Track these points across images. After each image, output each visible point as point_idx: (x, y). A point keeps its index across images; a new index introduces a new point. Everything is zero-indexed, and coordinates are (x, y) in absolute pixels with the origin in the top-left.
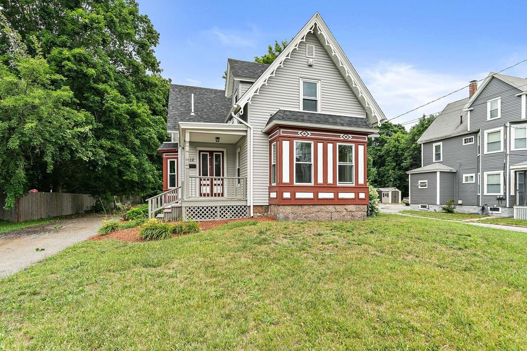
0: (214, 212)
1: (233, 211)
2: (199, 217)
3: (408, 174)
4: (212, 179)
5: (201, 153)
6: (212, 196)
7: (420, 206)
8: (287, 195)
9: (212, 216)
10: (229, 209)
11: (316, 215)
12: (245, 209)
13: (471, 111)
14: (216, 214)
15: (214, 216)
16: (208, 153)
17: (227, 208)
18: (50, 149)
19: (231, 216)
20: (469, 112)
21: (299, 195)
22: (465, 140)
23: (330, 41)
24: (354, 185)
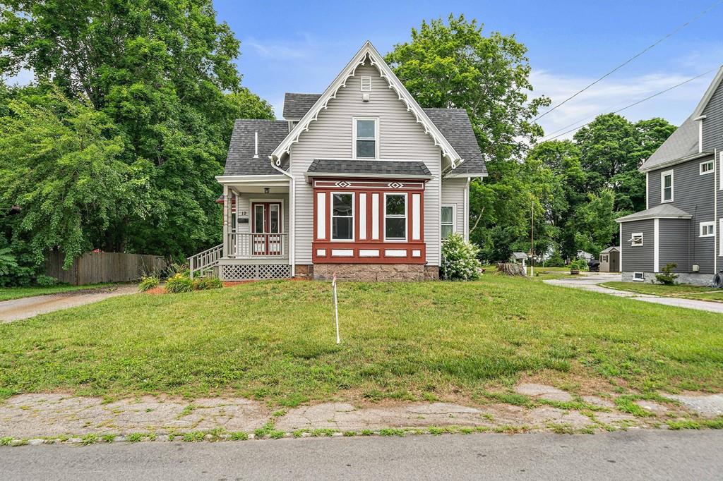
0: (252, 271)
1: (273, 271)
2: (241, 276)
3: (618, 224)
4: (267, 236)
5: (255, 205)
6: (267, 254)
7: (634, 274)
8: (321, 253)
9: (250, 276)
10: (269, 269)
11: (357, 276)
12: (287, 268)
13: (703, 119)
14: (255, 273)
15: (253, 276)
16: (263, 205)
17: (266, 267)
18: (105, 204)
19: (271, 276)
20: (701, 122)
21: (335, 253)
22: (704, 165)
23: (386, 72)
24: (406, 241)
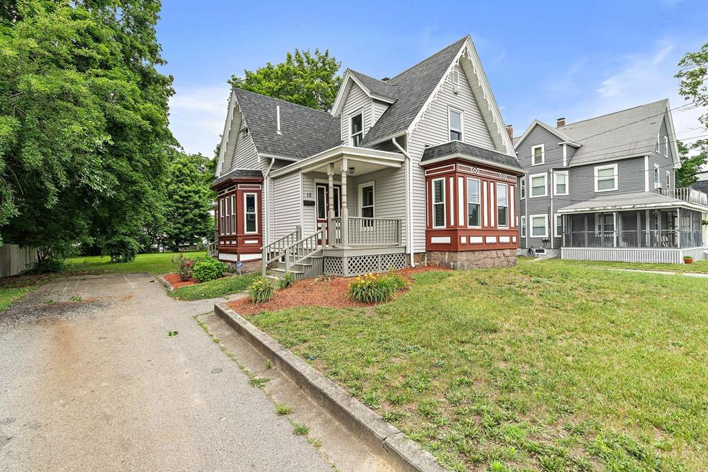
0: (375, 263)
1: (392, 261)
8: (464, 240)
9: (373, 268)
10: (388, 259)
12: (403, 258)
14: (377, 265)
17: (386, 256)
19: (391, 266)
23: (477, 70)
24: (508, 228)
